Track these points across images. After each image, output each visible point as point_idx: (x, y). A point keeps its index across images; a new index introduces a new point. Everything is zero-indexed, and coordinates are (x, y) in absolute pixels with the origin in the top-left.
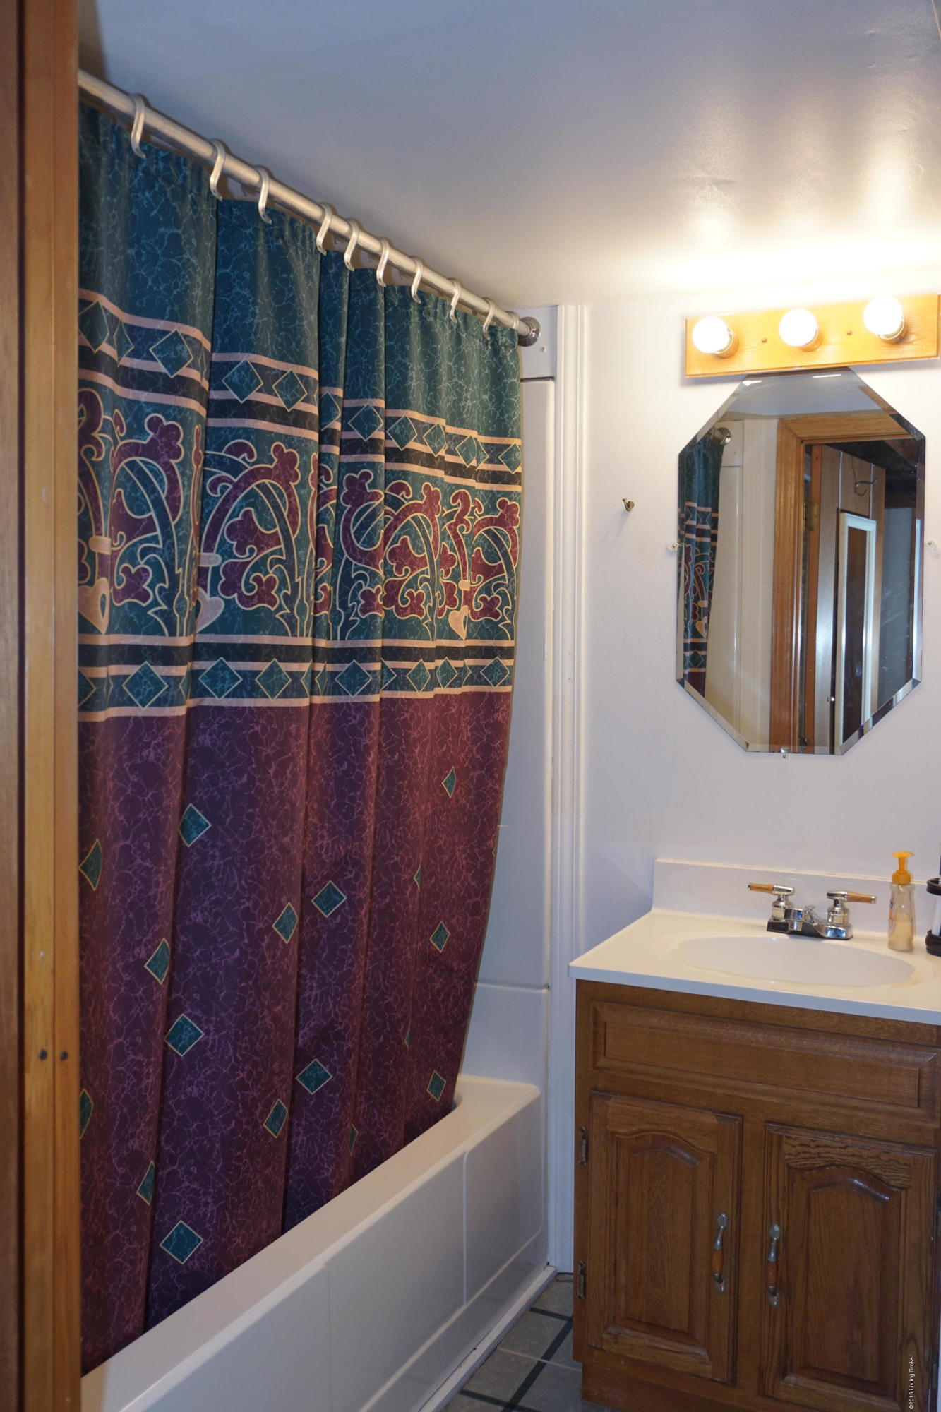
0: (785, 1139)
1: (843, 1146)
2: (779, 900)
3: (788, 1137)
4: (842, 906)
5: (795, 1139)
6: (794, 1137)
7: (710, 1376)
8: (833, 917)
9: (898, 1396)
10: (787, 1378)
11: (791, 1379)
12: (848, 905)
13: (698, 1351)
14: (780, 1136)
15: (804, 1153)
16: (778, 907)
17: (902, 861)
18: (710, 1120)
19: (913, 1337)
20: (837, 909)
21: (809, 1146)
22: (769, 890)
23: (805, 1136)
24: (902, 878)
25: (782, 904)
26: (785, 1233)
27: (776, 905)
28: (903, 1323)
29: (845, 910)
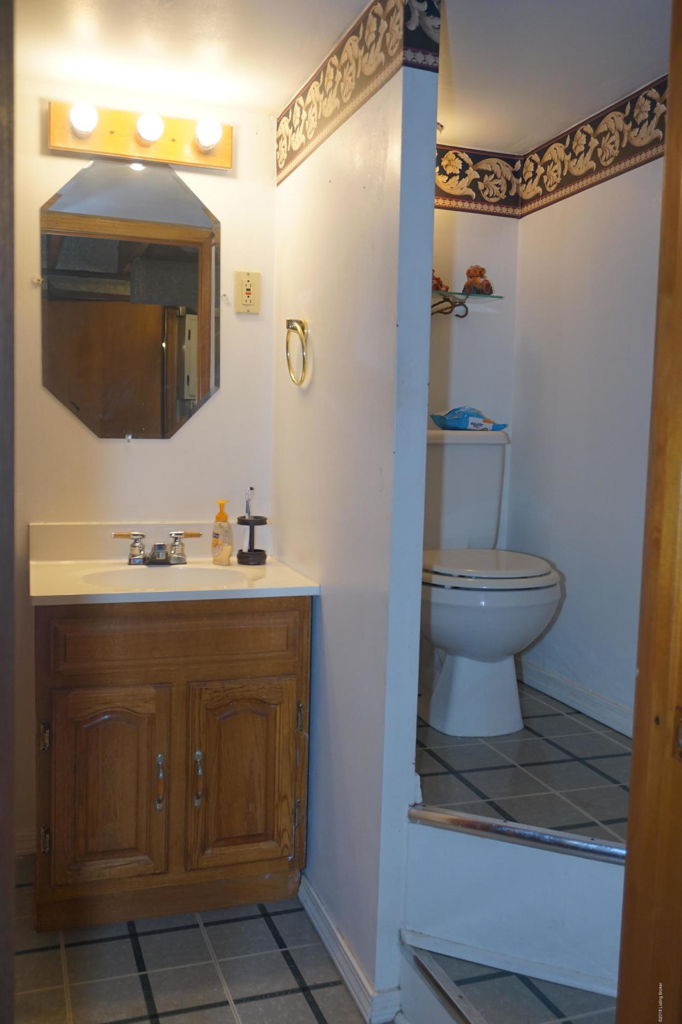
0: (204, 691)
1: (242, 686)
2: (135, 542)
3: (207, 689)
4: (180, 541)
5: (211, 689)
6: (210, 688)
7: (153, 872)
8: (175, 549)
9: (276, 837)
10: (206, 852)
11: (209, 851)
12: (184, 541)
13: (140, 858)
14: (201, 689)
15: (217, 697)
16: (135, 547)
17: (222, 506)
18: (152, 691)
19: (285, 797)
20: (177, 543)
21: (220, 692)
22: (128, 536)
23: (217, 686)
24: (222, 517)
25: (138, 544)
26: (204, 755)
27: (133, 546)
28: (279, 790)
29: (182, 545)
